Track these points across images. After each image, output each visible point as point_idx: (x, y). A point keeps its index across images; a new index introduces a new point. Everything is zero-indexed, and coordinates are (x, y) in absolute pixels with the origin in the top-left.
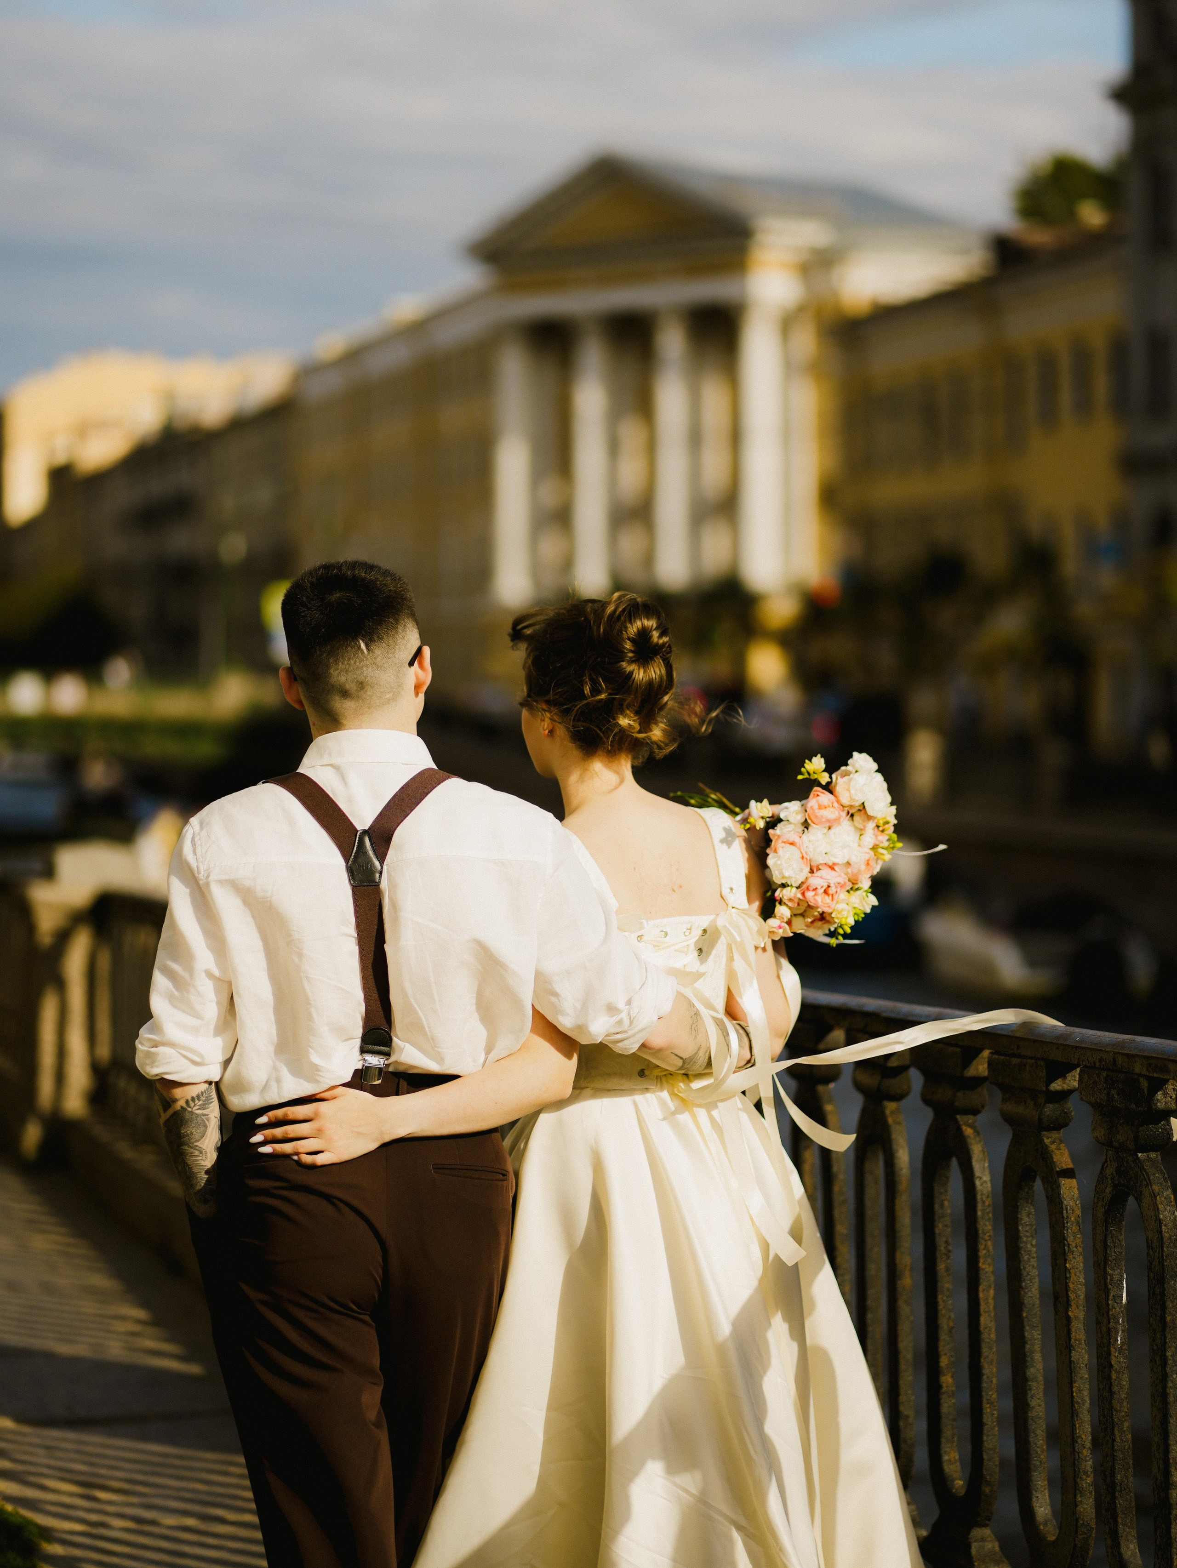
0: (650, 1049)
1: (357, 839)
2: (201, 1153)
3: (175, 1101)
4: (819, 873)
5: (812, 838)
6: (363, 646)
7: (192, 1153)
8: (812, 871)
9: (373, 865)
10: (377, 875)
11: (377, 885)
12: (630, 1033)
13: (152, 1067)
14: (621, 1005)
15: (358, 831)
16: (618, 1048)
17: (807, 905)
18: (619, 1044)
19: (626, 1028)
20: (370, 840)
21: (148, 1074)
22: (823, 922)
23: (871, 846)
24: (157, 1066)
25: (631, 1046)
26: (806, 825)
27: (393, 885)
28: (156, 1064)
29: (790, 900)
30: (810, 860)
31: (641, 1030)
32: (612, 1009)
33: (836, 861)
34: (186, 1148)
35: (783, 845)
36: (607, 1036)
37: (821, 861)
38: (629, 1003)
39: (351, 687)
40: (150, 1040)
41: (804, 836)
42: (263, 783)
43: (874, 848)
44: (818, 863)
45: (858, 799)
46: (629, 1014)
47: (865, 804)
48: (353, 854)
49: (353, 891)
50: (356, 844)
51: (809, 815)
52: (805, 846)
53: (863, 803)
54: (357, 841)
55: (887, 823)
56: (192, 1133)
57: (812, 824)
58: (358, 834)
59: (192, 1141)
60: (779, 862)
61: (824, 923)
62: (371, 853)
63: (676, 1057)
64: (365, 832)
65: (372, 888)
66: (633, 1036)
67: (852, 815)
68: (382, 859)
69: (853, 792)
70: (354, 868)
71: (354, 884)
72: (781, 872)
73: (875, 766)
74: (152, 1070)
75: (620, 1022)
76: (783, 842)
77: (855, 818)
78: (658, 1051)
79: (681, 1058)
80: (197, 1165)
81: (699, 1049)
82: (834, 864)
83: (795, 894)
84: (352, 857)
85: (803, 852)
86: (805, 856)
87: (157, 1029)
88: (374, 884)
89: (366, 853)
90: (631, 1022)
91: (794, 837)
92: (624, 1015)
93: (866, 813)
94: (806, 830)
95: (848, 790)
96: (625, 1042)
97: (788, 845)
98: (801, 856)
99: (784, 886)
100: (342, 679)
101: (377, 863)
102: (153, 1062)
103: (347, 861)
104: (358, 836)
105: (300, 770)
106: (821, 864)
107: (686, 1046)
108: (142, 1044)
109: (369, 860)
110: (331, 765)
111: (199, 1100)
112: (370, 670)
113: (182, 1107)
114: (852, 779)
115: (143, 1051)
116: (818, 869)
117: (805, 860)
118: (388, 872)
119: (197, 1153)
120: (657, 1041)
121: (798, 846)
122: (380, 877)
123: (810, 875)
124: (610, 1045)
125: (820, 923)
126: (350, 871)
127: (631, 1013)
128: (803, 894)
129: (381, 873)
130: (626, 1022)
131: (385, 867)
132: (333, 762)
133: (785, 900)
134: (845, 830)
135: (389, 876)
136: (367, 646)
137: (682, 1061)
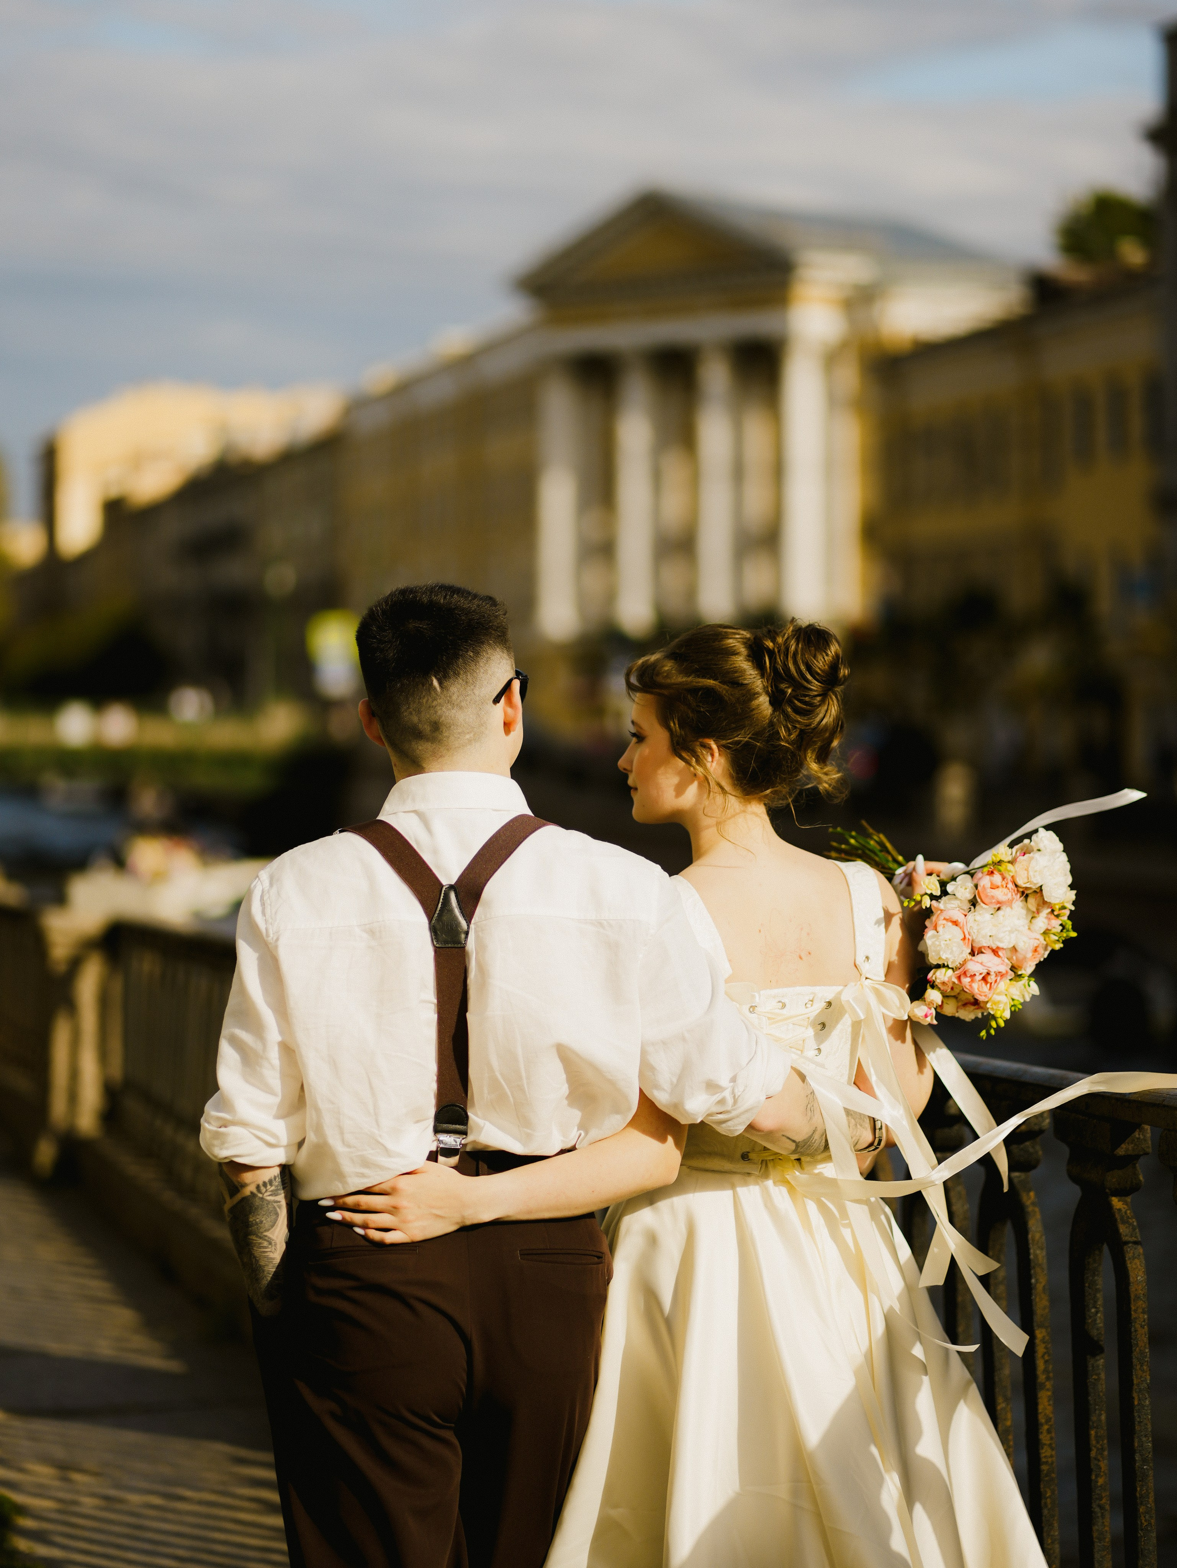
0: (759, 1130)
1: (442, 895)
2: (270, 1244)
3: (244, 1185)
4: (979, 958)
5: (978, 918)
6: (435, 683)
7: (260, 1243)
8: (972, 953)
9: (458, 924)
10: (463, 936)
11: (463, 948)
12: (734, 1114)
13: (221, 1149)
14: (724, 1082)
15: (442, 886)
16: (722, 1129)
17: (961, 989)
18: (724, 1125)
19: (729, 1108)
20: (456, 896)
21: (215, 1157)
22: (976, 1007)
23: (1042, 932)
24: (227, 1148)
25: (737, 1127)
26: (974, 903)
27: (481, 946)
28: (226, 1145)
29: (944, 983)
30: (973, 941)
31: (747, 1111)
32: (712, 1087)
33: (1001, 945)
34: (254, 1237)
35: (945, 922)
36: (709, 1115)
37: (985, 943)
38: (734, 1080)
39: (427, 729)
40: (219, 1118)
41: (970, 916)
42: (340, 832)
43: (1046, 933)
44: (980, 945)
45: (1036, 881)
46: (733, 1092)
47: (1043, 888)
48: (437, 912)
49: (436, 952)
50: (441, 900)
51: (979, 892)
52: (969, 925)
53: (1041, 886)
54: (442, 897)
55: (1064, 908)
56: (261, 1222)
57: (982, 904)
58: (444, 889)
59: (261, 1230)
60: (937, 943)
61: (978, 1009)
62: (457, 912)
63: (788, 1140)
64: (451, 887)
65: (456, 950)
66: (738, 1116)
67: (1027, 896)
68: (469, 917)
69: (1031, 873)
70: (438, 927)
71: (437, 945)
72: (938, 953)
73: (1060, 846)
74: (222, 1153)
75: (722, 1102)
76: (945, 919)
77: (1029, 899)
78: (769, 1135)
79: (794, 1141)
80: (265, 1257)
81: (814, 1131)
82: (998, 948)
83: (950, 978)
84: (436, 915)
85: (967, 933)
86: (967, 936)
87: (226, 1105)
88: (459, 945)
89: (451, 911)
90: (735, 1101)
91: (958, 916)
92: (727, 1094)
93: (1042, 896)
94: (972, 907)
95: (1027, 870)
96: (729, 1123)
97: (950, 924)
98: (963, 937)
99: (938, 966)
100: (415, 719)
101: (464, 923)
102: (223, 1143)
103: (430, 920)
104: (443, 892)
105: (380, 817)
106: (984, 947)
107: (800, 1129)
108: (209, 1123)
109: (455, 918)
110: (415, 812)
111: (271, 1185)
112: (444, 709)
113: (252, 1193)
114: (1033, 858)
115: (210, 1131)
116: (980, 952)
117: (967, 941)
118: (476, 932)
119: (265, 1244)
120: (767, 1123)
121: (961, 925)
122: (466, 937)
123: (970, 957)
124: (714, 1126)
125: (973, 1007)
126: (433, 930)
127: (736, 1091)
128: (959, 978)
129: (467, 933)
130: (730, 1101)
131: (472, 926)
132: (416, 808)
133: (938, 982)
134: (1017, 911)
135: (477, 937)
136: (440, 683)
137: (794, 1144)
